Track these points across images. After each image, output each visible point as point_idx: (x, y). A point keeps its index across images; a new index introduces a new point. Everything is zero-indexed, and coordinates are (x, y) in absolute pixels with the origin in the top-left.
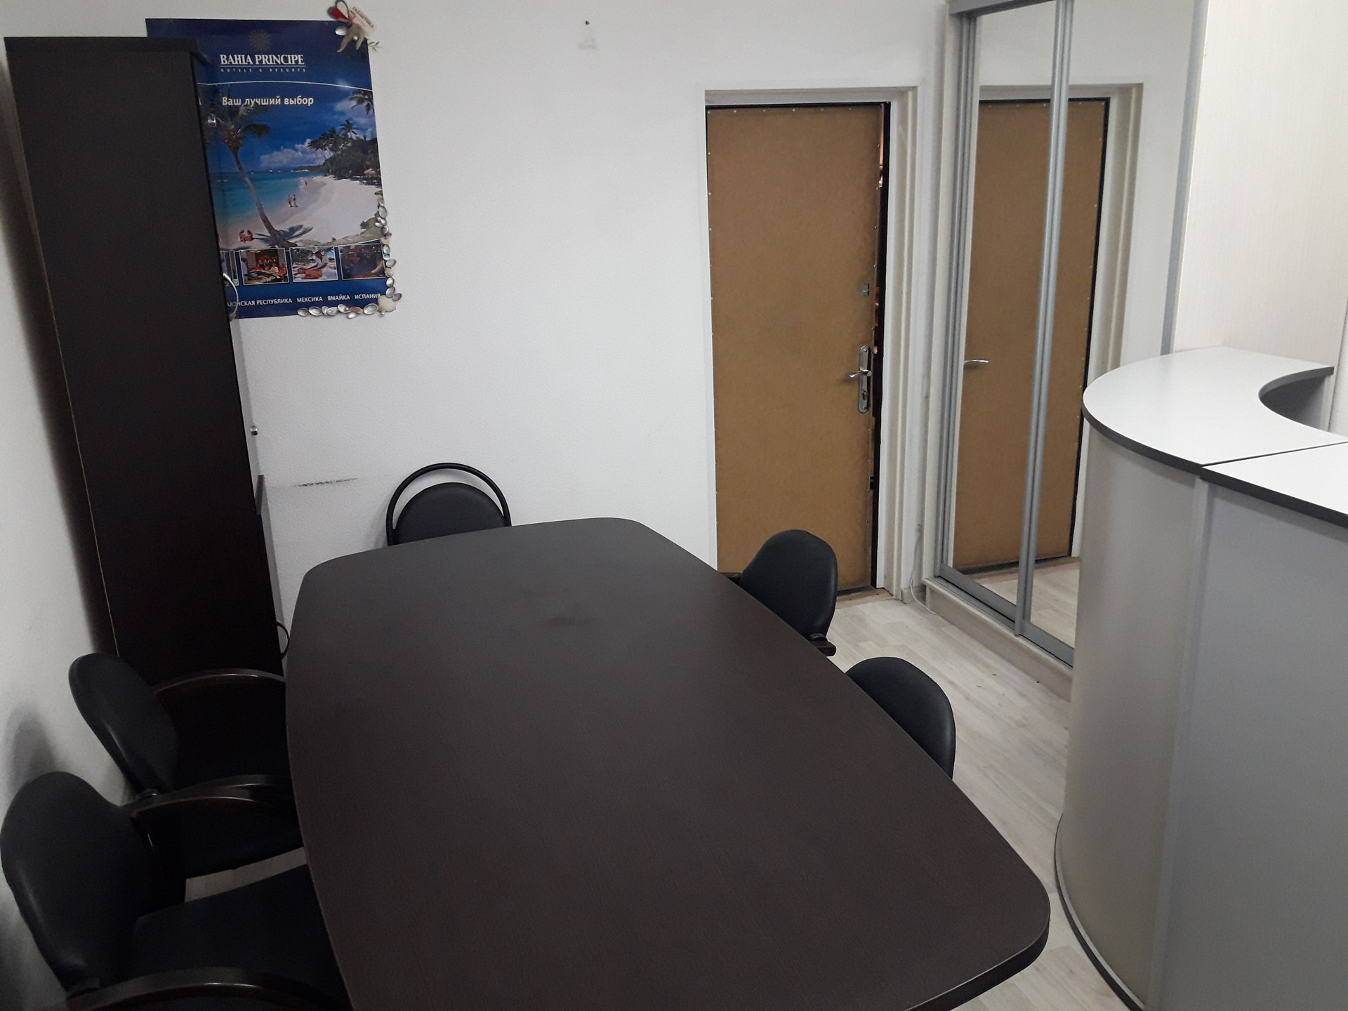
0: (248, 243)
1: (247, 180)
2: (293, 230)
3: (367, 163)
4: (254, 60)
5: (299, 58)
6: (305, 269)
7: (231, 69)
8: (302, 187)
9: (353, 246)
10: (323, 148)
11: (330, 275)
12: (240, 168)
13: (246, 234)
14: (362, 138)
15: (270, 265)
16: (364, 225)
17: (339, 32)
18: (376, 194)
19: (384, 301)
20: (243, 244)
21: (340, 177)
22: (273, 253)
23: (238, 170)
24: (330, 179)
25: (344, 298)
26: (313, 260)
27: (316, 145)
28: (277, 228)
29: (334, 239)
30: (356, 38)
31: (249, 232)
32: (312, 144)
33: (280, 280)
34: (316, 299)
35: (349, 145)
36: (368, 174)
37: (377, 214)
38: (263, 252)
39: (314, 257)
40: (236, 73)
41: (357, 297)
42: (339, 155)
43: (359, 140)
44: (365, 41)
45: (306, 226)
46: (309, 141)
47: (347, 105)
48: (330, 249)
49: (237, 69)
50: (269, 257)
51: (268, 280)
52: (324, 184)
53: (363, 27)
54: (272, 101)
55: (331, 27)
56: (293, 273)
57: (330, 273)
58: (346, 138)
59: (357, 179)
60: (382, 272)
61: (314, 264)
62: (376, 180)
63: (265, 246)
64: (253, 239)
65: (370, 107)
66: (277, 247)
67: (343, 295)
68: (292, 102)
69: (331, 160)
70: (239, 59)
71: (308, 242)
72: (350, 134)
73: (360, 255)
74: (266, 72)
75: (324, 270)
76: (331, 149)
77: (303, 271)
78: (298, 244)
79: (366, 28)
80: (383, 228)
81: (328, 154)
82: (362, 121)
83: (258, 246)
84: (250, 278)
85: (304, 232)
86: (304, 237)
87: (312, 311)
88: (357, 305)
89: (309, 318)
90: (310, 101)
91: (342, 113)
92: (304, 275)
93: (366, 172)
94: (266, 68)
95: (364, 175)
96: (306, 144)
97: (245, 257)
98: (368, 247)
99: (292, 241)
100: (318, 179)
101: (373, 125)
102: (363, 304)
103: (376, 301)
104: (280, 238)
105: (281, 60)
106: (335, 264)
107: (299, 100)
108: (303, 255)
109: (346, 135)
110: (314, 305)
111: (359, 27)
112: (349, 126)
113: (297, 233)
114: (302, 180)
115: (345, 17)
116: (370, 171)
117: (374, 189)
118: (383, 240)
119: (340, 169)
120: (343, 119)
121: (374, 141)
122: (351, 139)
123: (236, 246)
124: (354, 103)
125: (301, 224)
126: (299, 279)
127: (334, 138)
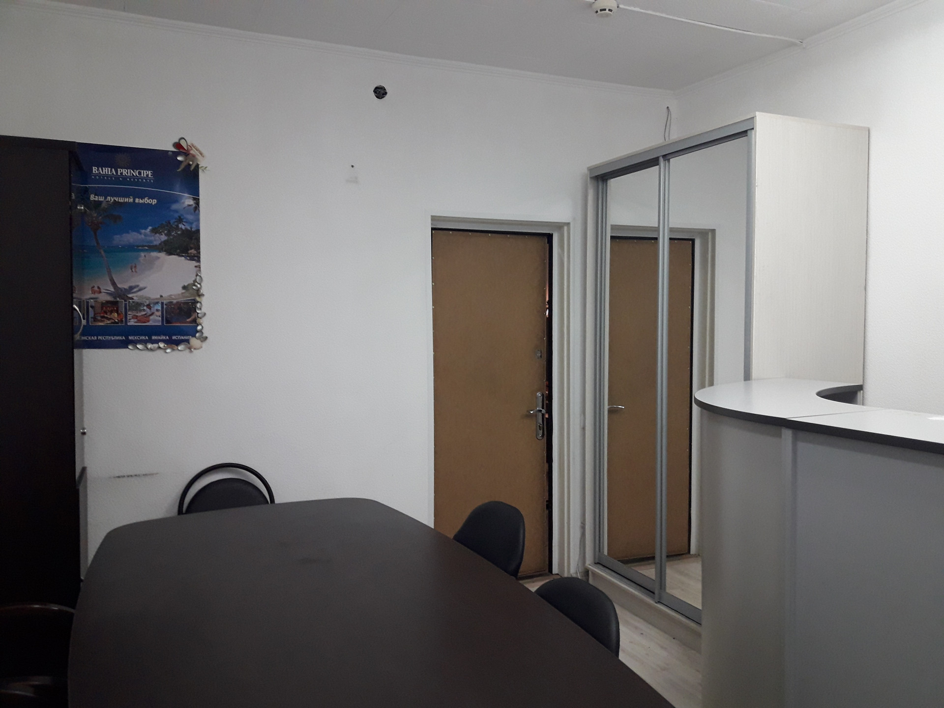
0: (96, 295)
1: (103, 252)
2: (131, 288)
3: (192, 246)
4: (117, 172)
5: (150, 173)
6: (137, 316)
7: (100, 177)
8: (141, 259)
9: (175, 301)
10: (160, 233)
11: (155, 321)
12: (98, 243)
13: (96, 288)
14: (189, 228)
15: (111, 312)
16: (184, 288)
17: (179, 158)
18: (196, 267)
19: (194, 341)
20: (93, 296)
21: (170, 253)
22: (115, 303)
23: (96, 245)
24: (162, 255)
25: (164, 338)
26: (144, 310)
27: (155, 231)
28: (119, 286)
29: (161, 296)
30: (191, 163)
31: (99, 288)
32: (152, 231)
33: (117, 323)
34: (143, 338)
35: (179, 233)
36: (191, 253)
37: (195, 281)
38: (108, 302)
39: (145, 308)
40: (103, 179)
41: (174, 338)
42: (171, 239)
43: (186, 229)
44: (197, 166)
45: (141, 285)
46: (150, 228)
47: (180, 206)
48: (157, 303)
49: (104, 177)
50: (112, 306)
51: (108, 322)
52: (158, 258)
53: (197, 157)
54: (126, 200)
55: (176, 154)
56: (128, 318)
57: (156, 320)
58: (177, 228)
59: (183, 256)
60: (195, 321)
61: (144, 313)
62: (196, 258)
63: (109, 298)
64: (100, 292)
65: (197, 209)
66: (118, 299)
67: (164, 335)
68: (141, 201)
69: (165, 242)
70: (106, 171)
71: (141, 297)
72: (181, 226)
73: (180, 308)
74: (125, 180)
75: (151, 317)
76: (166, 235)
77: (135, 317)
78: (135, 298)
79: (199, 157)
80: (198, 290)
81: (164, 238)
82: (190, 217)
83: (104, 297)
84: (95, 319)
85: (140, 290)
86: (139, 293)
87: (139, 346)
88: (173, 343)
89: (137, 351)
90: (154, 202)
91: (176, 211)
92: (136, 320)
93: (190, 252)
94: (125, 178)
95: (188, 253)
96: (148, 230)
97: (93, 305)
98: (186, 303)
99: (130, 296)
100: (154, 254)
101: (198, 220)
102: (178, 343)
103: (188, 341)
104: (122, 294)
105: (136, 173)
106: (159, 313)
107: (147, 200)
108: (137, 306)
109: (177, 226)
110: (141, 342)
111: (194, 156)
112: (180, 220)
113: (135, 290)
114: (142, 254)
115: (185, 149)
116: (193, 251)
117: (194, 263)
118: (198, 299)
119: (170, 249)
120: (176, 215)
121: (198, 231)
122: (181, 229)
123: (88, 297)
124: (186, 205)
125: (137, 284)
126: (132, 323)
127: (169, 228)
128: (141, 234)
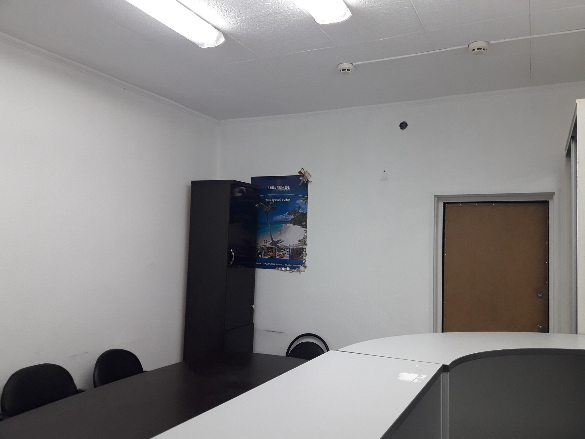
1: (269, 224)
2: (279, 241)
3: (304, 220)
4: (276, 188)
5: (289, 187)
6: (280, 254)
7: (270, 191)
8: (283, 227)
9: (295, 248)
10: (291, 215)
11: (287, 257)
13: (265, 241)
14: (303, 212)
15: (271, 252)
16: (299, 241)
17: (301, 178)
18: (305, 231)
19: (302, 268)
20: (264, 244)
21: (295, 225)
22: (272, 248)
23: (267, 221)
24: (292, 225)
25: (290, 265)
26: (282, 251)
27: (289, 214)
28: (274, 240)
29: (290, 245)
30: (305, 180)
31: (266, 241)
32: (288, 214)
33: (272, 257)
34: (282, 265)
35: (299, 214)
36: (303, 224)
37: (304, 238)
39: (283, 250)
40: (271, 192)
41: (294, 265)
42: (296, 218)
43: (302, 212)
45: (282, 240)
46: (287, 213)
47: (300, 201)
48: (288, 248)
49: (271, 190)
50: (270, 249)
51: (269, 257)
52: (290, 227)
53: (308, 177)
54: (279, 200)
55: (298, 177)
56: (277, 255)
57: (287, 256)
59: (300, 226)
60: (302, 258)
61: (283, 253)
62: (305, 226)
63: (270, 246)
64: (267, 243)
65: (306, 202)
66: (273, 246)
67: (290, 264)
68: (284, 200)
69: (293, 219)
70: (273, 188)
71: (282, 245)
72: (299, 211)
73: (297, 251)
75: (285, 255)
76: (294, 216)
77: (279, 255)
78: (279, 246)
79: (309, 177)
80: (305, 242)
81: (293, 217)
82: (303, 206)
83: (268, 245)
84: (265, 256)
85: (282, 242)
87: (283, 269)
88: (292, 268)
89: (279, 271)
90: (289, 200)
91: (298, 204)
92: (279, 256)
93: (303, 223)
94: (279, 190)
95: (302, 224)
96: (287, 214)
97: (264, 248)
98: (299, 249)
99: (278, 245)
100: (288, 225)
101: (307, 208)
102: (295, 268)
103: (299, 267)
104: (275, 243)
105: (283, 188)
106: (289, 253)
107: (286, 200)
108: (280, 249)
109: (298, 211)
110: (282, 267)
112: (299, 208)
113: (279, 242)
114: (284, 225)
115: (303, 174)
116: (304, 223)
117: (304, 229)
118: (304, 247)
119: (295, 222)
120: (298, 206)
121: (307, 213)
122: (300, 212)
123: (262, 245)
124: (302, 201)
125: (281, 239)
126: (278, 257)
127: (295, 212)
128: (284, 215)
